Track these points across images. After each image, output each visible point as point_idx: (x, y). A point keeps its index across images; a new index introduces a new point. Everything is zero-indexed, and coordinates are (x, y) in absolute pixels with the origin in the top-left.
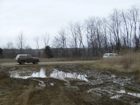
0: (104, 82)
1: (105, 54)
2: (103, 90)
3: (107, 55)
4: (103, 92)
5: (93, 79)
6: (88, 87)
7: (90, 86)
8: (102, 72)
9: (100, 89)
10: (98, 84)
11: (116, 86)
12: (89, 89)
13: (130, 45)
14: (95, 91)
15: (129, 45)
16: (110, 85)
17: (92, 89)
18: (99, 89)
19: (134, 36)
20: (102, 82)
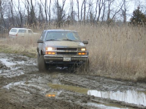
0: (25, 73)
1: (12, 29)
2: (29, 85)
3: (15, 31)
4: (30, 87)
5: (4, 69)
6: (4, 81)
7: (5, 79)
9: (24, 83)
10: (17, 76)
11: (46, 79)
12: (7, 84)
13: (50, 16)
14: (16, 86)
16: (35, 77)
17: (10, 84)
18: (23, 84)
20: (22, 73)
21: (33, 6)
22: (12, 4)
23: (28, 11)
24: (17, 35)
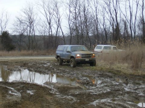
0: (111, 90)
1: (98, 45)
2: (115, 102)
3: (100, 48)
4: (117, 104)
5: (91, 85)
6: (91, 98)
7: (92, 96)
8: (100, 75)
9: (111, 100)
10: (103, 93)
11: (133, 97)
12: (93, 101)
13: (135, 33)
14: (103, 103)
15: (133, 32)
16: (122, 95)
17: (97, 101)
18: (109, 101)
19: (140, 19)
20: (108, 90)
21: (117, 23)
22: (98, 22)
23: (113, 28)
24: (102, 52)
